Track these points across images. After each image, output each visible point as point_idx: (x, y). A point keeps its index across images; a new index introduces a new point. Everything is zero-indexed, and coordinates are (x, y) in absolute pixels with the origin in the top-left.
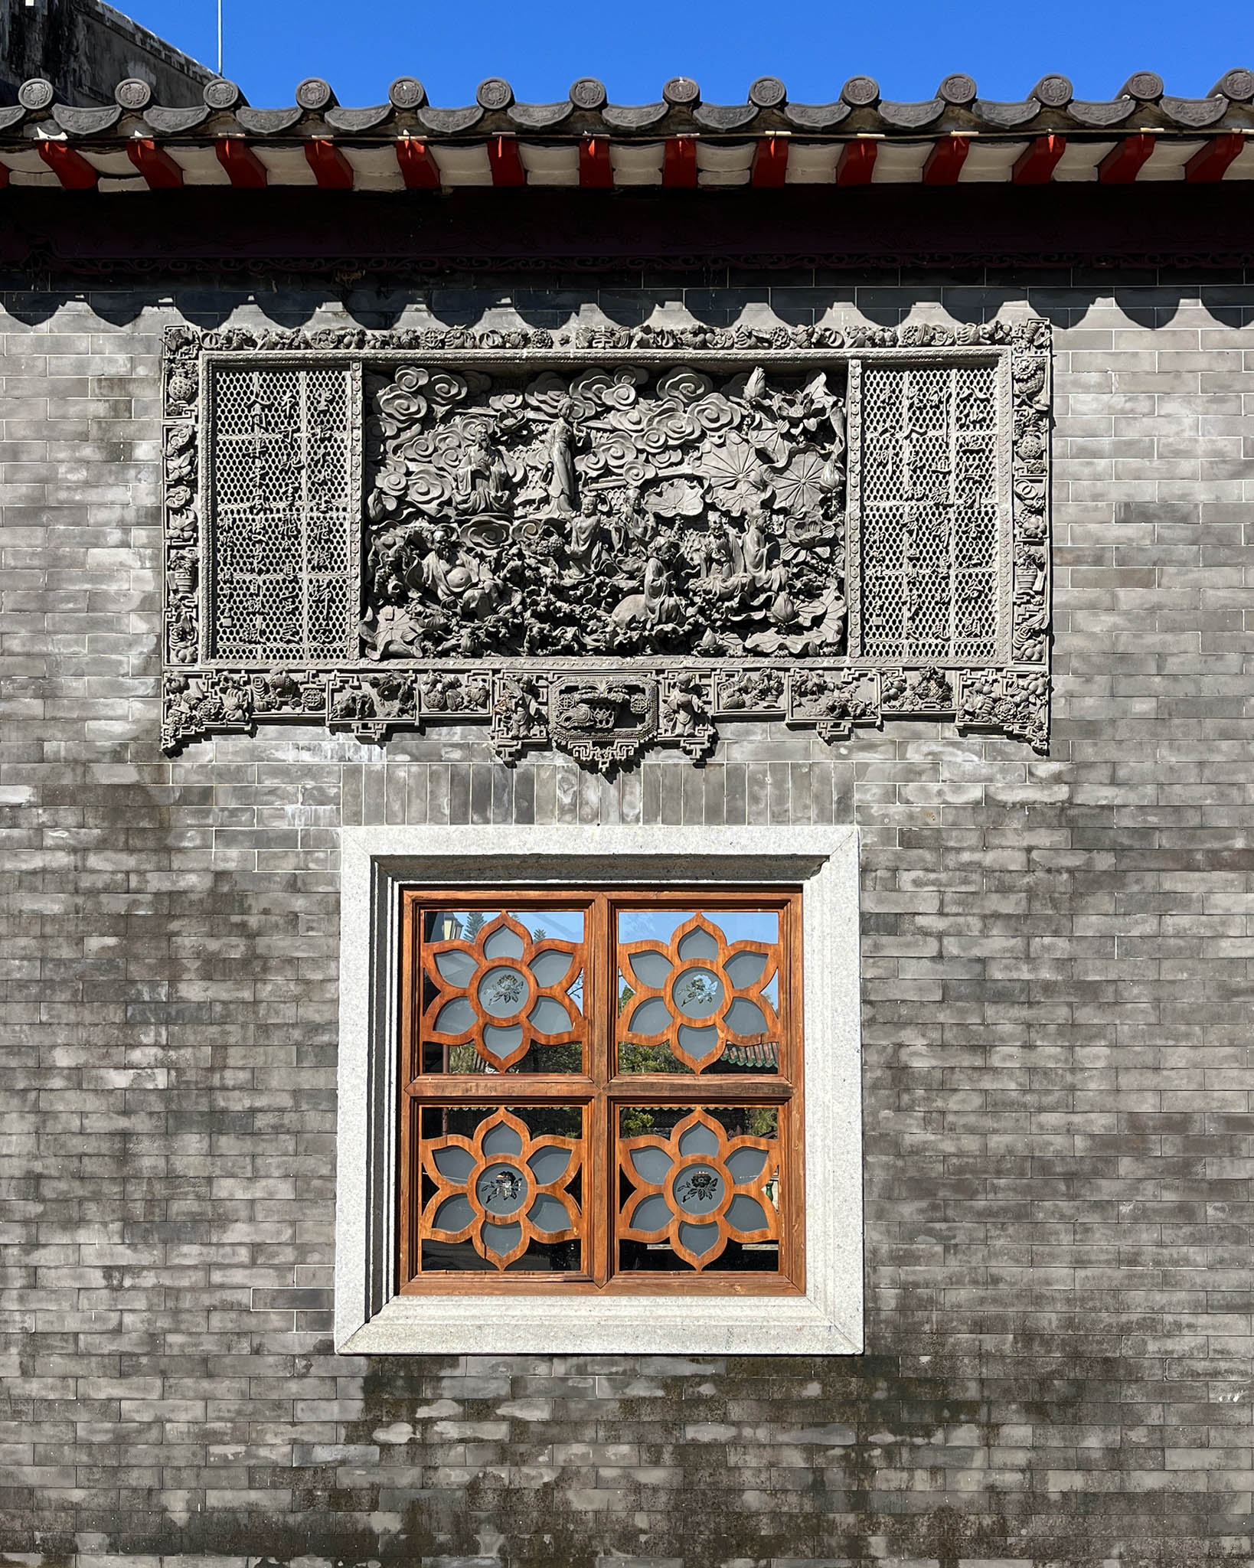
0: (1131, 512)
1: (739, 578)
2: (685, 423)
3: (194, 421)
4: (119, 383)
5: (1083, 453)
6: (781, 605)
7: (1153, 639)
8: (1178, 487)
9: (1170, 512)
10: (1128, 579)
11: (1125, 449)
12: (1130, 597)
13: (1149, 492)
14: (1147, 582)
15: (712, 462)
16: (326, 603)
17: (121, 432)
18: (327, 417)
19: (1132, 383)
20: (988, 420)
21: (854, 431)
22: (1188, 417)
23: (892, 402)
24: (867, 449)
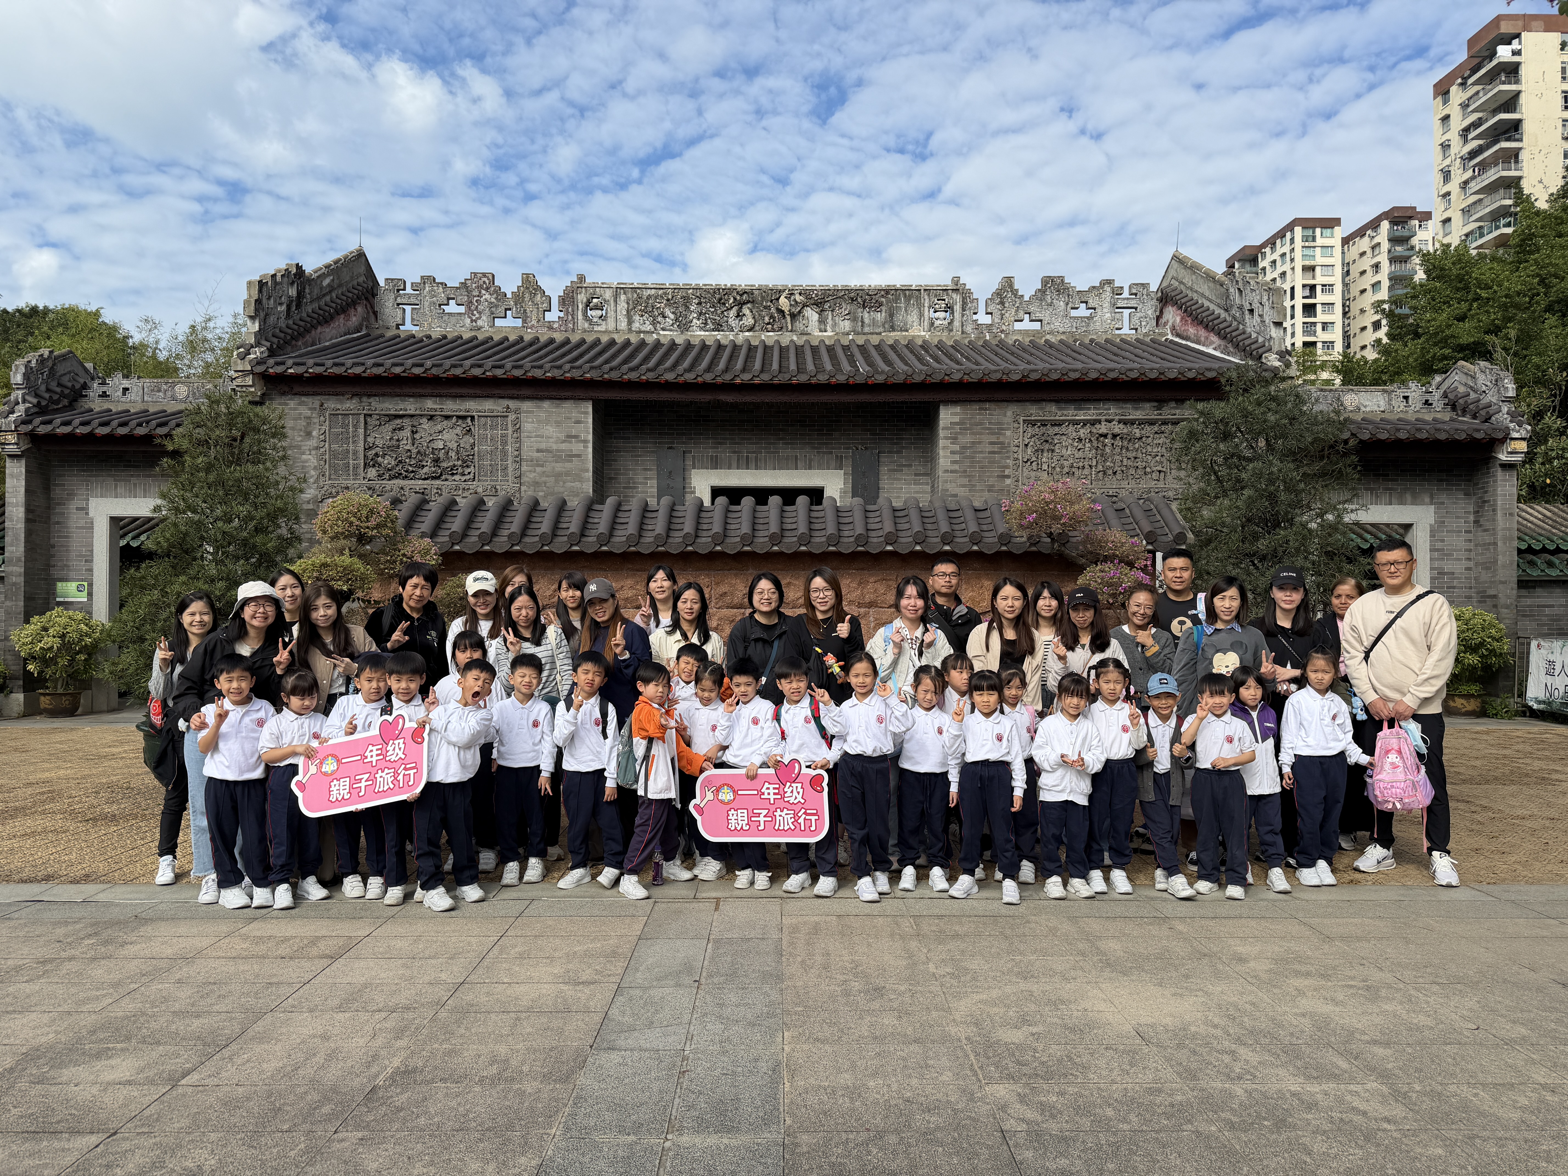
0: (538, 451)
1: (451, 464)
2: (439, 427)
3: (326, 427)
4: (309, 418)
5: (528, 437)
6: (460, 470)
7: (544, 479)
8: (549, 445)
9: (548, 451)
10: (538, 465)
11: (537, 436)
12: (539, 469)
13: (543, 446)
14: (542, 466)
15: (446, 436)
16: (356, 467)
17: (309, 429)
18: (356, 427)
19: (539, 422)
20: (506, 429)
21: (475, 430)
22: (551, 430)
23: (485, 424)
24: (480, 435)
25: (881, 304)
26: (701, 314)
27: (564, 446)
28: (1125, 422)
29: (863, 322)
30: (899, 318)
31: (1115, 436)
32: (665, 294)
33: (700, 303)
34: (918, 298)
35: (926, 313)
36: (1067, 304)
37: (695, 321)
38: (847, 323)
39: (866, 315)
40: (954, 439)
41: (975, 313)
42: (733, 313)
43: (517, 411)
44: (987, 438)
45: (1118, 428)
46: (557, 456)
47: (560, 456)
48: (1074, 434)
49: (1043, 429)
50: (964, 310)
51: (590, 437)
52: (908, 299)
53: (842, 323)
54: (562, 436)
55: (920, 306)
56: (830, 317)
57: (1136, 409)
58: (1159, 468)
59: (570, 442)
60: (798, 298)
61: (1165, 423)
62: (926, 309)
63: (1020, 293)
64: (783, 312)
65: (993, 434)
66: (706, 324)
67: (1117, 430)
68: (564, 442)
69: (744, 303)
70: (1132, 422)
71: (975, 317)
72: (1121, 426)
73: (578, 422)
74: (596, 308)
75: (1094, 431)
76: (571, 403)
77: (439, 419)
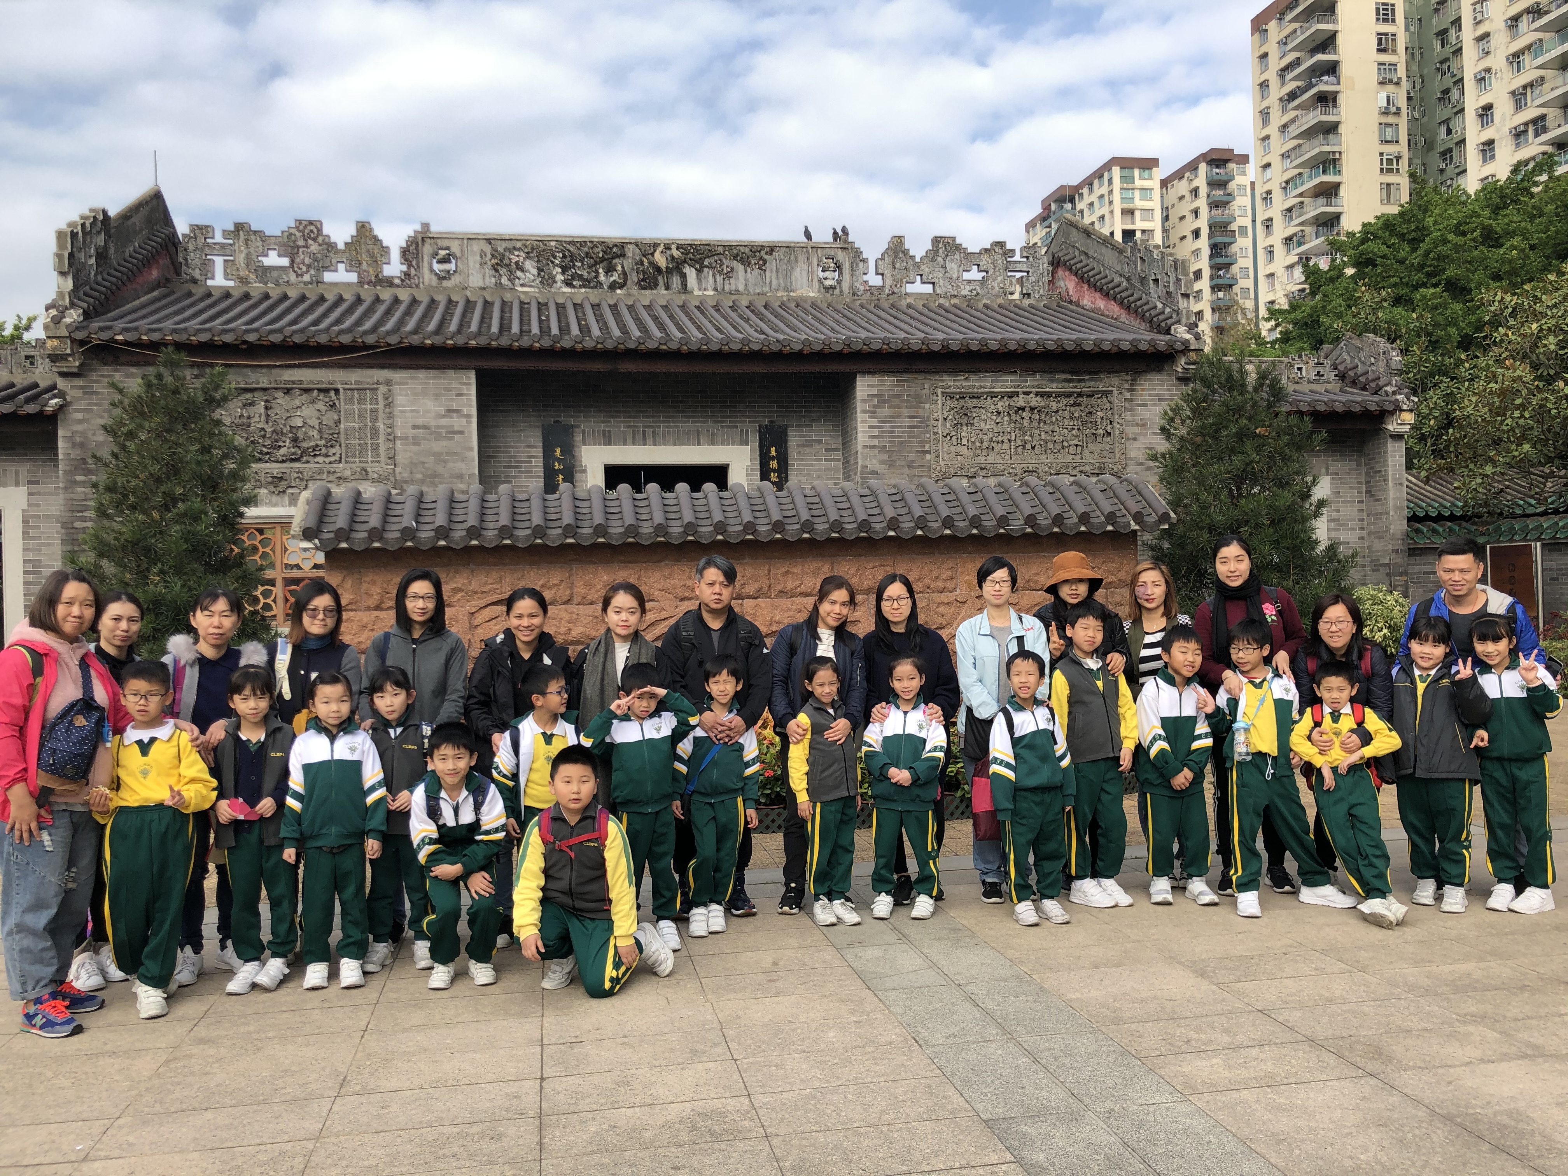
0: (415, 427)
2: (297, 402)
5: (401, 412)
6: (324, 451)
7: (421, 459)
8: (427, 421)
9: (425, 427)
10: (414, 444)
11: (412, 411)
12: (415, 448)
13: (420, 422)
14: (419, 444)
15: (305, 412)
19: (414, 394)
20: (377, 404)
21: (342, 406)
22: (429, 403)
23: (352, 398)
24: (346, 410)
26: (565, 269)
27: (444, 422)
28: (1042, 395)
29: (746, 281)
31: (1032, 409)
32: (524, 246)
33: (565, 258)
34: (806, 256)
35: (814, 273)
36: (959, 266)
37: (559, 276)
39: (750, 274)
40: (873, 414)
41: (865, 274)
42: (602, 269)
43: (388, 383)
44: (905, 411)
45: (1035, 401)
46: (436, 434)
47: (440, 433)
48: (993, 407)
49: (962, 401)
50: (853, 269)
51: (474, 412)
53: (723, 282)
54: (442, 410)
55: (808, 265)
56: (710, 275)
57: (1052, 381)
58: (1075, 442)
59: (451, 417)
60: (676, 253)
61: (1080, 395)
62: (814, 268)
63: (911, 254)
64: (658, 267)
65: (911, 407)
66: (572, 281)
67: (1034, 403)
68: (444, 416)
69: (615, 258)
70: (1048, 395)
71: (865, 278)
72: (1039, 399)
73: (460, 395)
74: (444, 260)
75: (1012, 404)
76: (451, 373)
77: (298, 392)
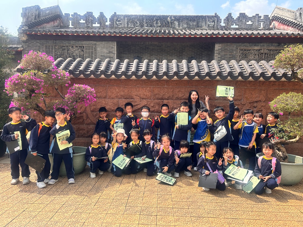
0: (101, 56)
2: (75, 50)
3: (44, 49)
4: (39, 46)
5: (98, 52)
8: (104, 54)
9: (104, 56)
11: (101, 52)
13: (103, 55)
15: (76, 52)
17: (40, 49)
18: (52, 49)
19: (101, 48)
20: (93, 50)
21: (84, 50)
22: (105, 50)
23: (87, 48)
24: (85, 51)
25: (195, 20)
26: (146, 23)
27: (108, 55)
28: (269, 50)
29: (190, 25)
30: (200, 24)
31: (265, 54)
32: (137, 17)
33: (146, 20)
34: (205, 19)
35: (207, 23)
36: (246, 21)
37: (145, 24)
38: (186, 25)
39: (191, 23)
40: (219, 54)
41: (221, 23)
42: (155, 22)
43: (95, 44)
44: (229, 54)
46: (106, 58)
48: (254, 53)
49: (245, 51)
50: (217, 22)
51: (116, 52)
52: (202, 19)
53: (184, 25)
55: (206, 21)
56: (181, 24)
57: (272, 46)
60: (173, 18)
61: (280, 50)
62: (207, 21)
63: (233, 18)
64: (169, 22)
65: (230, 52)
66: (148, 25)
67: (266, 52)
68: (108, 53)
69: (158, 20)
70: (271, 50)
71: (220, 24)
73: (112, 48)
74: (119, 21)
75: (260, 52)
76: (110, 42)
77: (75, 47)
